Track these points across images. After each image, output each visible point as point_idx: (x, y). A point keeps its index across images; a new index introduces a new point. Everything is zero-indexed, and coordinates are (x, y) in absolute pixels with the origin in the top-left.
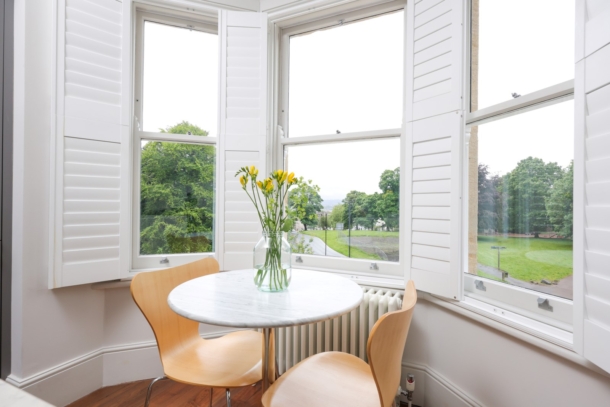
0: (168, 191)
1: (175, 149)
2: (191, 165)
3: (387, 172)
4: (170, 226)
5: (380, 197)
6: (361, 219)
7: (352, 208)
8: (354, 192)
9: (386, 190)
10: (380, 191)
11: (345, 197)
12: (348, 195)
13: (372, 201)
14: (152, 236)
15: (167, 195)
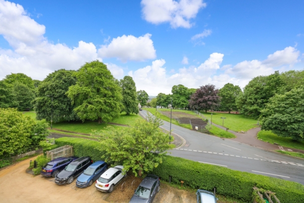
0: (89, 90)
1: (93, 72)
2: (100, 79)
3: (174, 86)
4: (90, 105)
5: (172, 96)
6: (163, 104)
7: (160, 99)
8: (161, 94)
9: (174, 93)
10: (171, 94)
11: (157, 95)
12: (159, 94)
13: (168, 97)
14: (82, 109)
15: (89, 92)
